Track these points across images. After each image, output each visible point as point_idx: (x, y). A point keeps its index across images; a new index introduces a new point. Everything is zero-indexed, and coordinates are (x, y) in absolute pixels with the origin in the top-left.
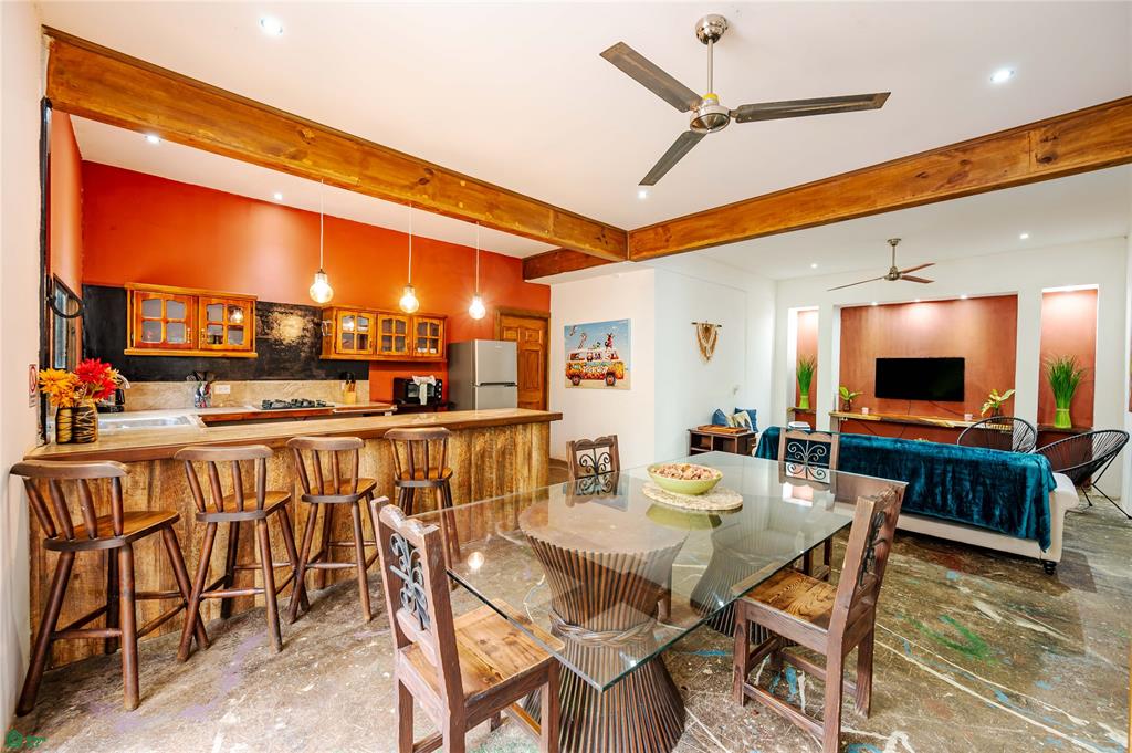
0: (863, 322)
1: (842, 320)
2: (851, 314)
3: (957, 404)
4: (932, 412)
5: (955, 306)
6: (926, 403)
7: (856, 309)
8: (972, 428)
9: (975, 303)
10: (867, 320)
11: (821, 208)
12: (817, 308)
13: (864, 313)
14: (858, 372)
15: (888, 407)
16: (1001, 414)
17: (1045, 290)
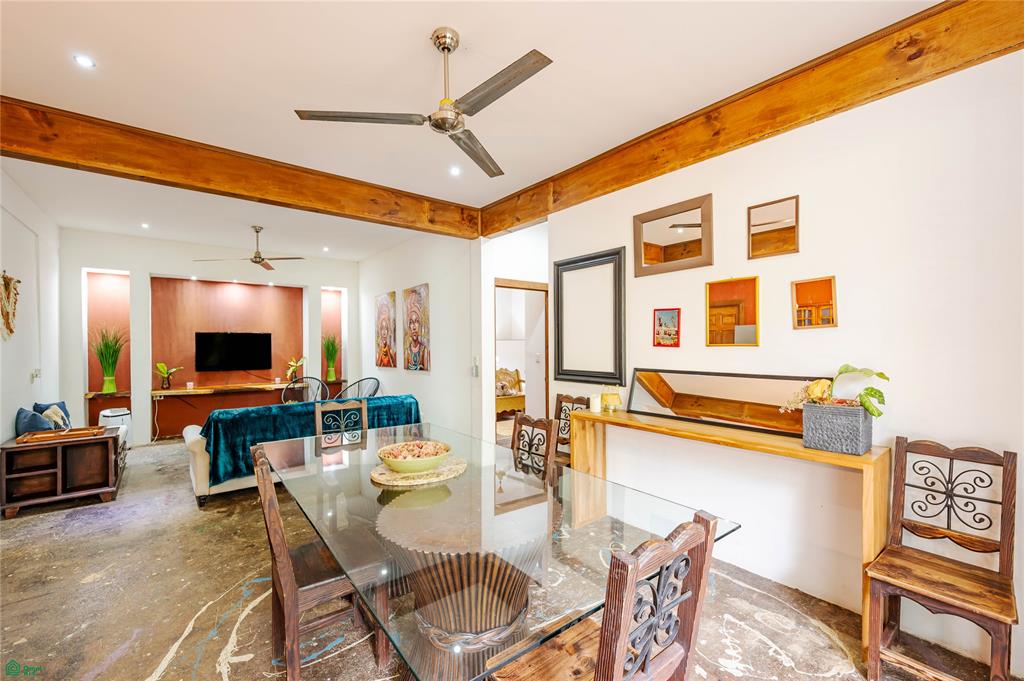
0: (179, 296)
1: (153, 290)
2: (162, 285)
3: (266, 371)
4: (247, 380)
5: (262, 290)
6: (242, 372)
7: (169, 280)
8: (287, 388)
9: (276, 289)
10: (182, 293)
11: (299, 193)
12: (127, 273)
13: (179, 286)
14: (174, 345)
15: (208, 380)
16: (297, 377)
17: (323, 288)
